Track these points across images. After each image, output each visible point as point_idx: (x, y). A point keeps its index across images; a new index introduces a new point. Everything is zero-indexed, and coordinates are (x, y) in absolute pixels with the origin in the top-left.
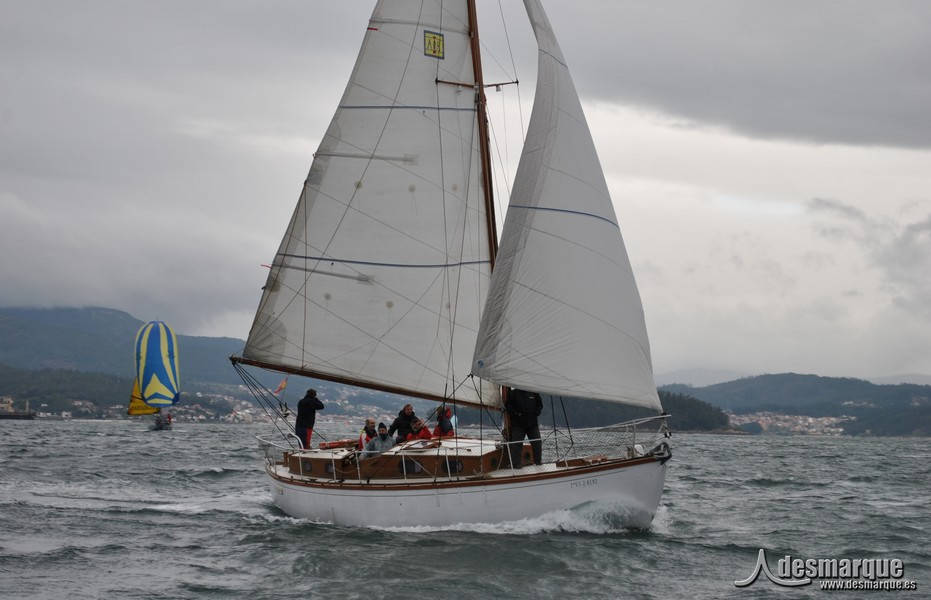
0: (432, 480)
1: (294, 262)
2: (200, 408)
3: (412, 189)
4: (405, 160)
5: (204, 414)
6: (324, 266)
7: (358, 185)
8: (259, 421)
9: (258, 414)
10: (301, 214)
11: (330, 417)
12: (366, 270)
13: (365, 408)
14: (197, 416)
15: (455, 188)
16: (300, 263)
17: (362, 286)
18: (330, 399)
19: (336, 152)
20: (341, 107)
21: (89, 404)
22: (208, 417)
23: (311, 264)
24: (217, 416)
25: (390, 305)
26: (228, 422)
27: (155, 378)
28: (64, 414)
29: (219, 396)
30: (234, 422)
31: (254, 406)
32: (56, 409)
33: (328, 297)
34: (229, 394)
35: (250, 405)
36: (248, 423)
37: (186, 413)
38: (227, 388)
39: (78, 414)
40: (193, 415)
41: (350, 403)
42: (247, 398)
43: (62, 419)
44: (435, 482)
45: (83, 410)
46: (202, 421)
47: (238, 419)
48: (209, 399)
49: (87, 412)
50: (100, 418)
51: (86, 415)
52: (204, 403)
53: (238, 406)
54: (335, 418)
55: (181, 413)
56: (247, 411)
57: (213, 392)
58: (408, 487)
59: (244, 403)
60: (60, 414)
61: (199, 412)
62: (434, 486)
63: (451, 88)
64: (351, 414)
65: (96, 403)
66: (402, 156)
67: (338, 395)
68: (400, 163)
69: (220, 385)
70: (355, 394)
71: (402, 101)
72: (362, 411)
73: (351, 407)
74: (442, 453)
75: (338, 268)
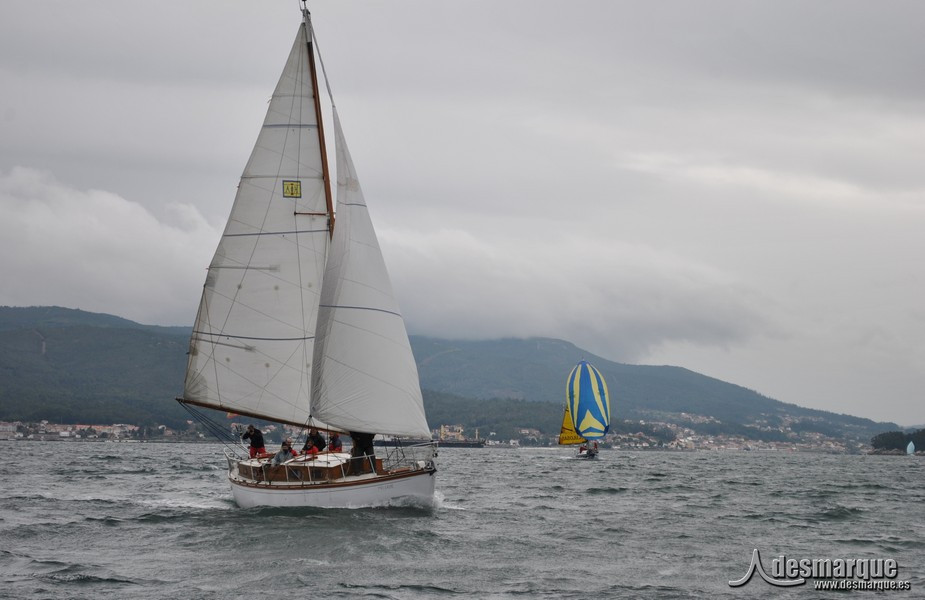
0: (300, 483)
1: (204, 337)
2: (643, 436)
3: (276, 288)
4: (270, 269)
5: (648, 441)
6: (223, 340)
7: (240, 287)
8: (702, 449)
9: (701, 441)
10: (204, 306)
11: (772, 444)
12: (250, 343)
13: (807, 435)
14: (641, 443)
15: (310, 286)
16: (208, 337)
17: (249, 353)
18: (772, 426)
19: (223, 265)
20: (224, 235)
21: (535, 432)
22: (651, 444)
23: (215, 338)
24: (660, 444)
25: (267, 365)
26: (672, 450)
27: (588, 414)
28: (512, 442)
29: (661, 424)
30: (677, 450)
31: (697, 433)
32: (504, 438)
33: (228, 360)
34: (672, 422)
35: (693, 433)
36: (691, 451)
37: (630, 440)
38: (669, 415)
39: (525, 442)
40: (636, 442)
41: (793, 430)
42: (690, 425)
43: (510, 447)
44: (303, 485)
45: (530, 438)
46: (645, 448)
47: (681, 446)
48: (652, 426)
49: (533, 440)
50: (546, 445)
51: (533, 443)
52: (648, 430)
53: (681, 433)
54: (777, 445)
55: (624, 440)
56: (690, 438)
57: (655, 420)
58: (289, 488)
59: (687, 430)
60: (509, 442)
61: (642, 440)
62: (302, 487)
63: (307, 217)
64: (794, 441)
65: (542, 432)
66: (268, 266)
67: (781, 422)
68: (268, 271)
69: (662, 413)
70: (797, 421)
71: (267, 229)
72: (805, 438)
73: (794, 434)
74: (317, 464)
75: (232, 341)
